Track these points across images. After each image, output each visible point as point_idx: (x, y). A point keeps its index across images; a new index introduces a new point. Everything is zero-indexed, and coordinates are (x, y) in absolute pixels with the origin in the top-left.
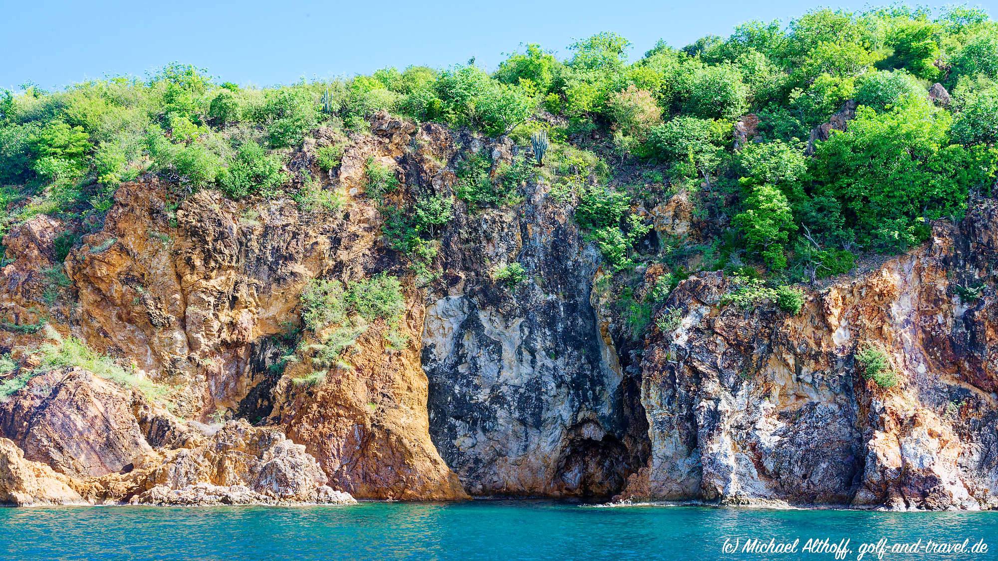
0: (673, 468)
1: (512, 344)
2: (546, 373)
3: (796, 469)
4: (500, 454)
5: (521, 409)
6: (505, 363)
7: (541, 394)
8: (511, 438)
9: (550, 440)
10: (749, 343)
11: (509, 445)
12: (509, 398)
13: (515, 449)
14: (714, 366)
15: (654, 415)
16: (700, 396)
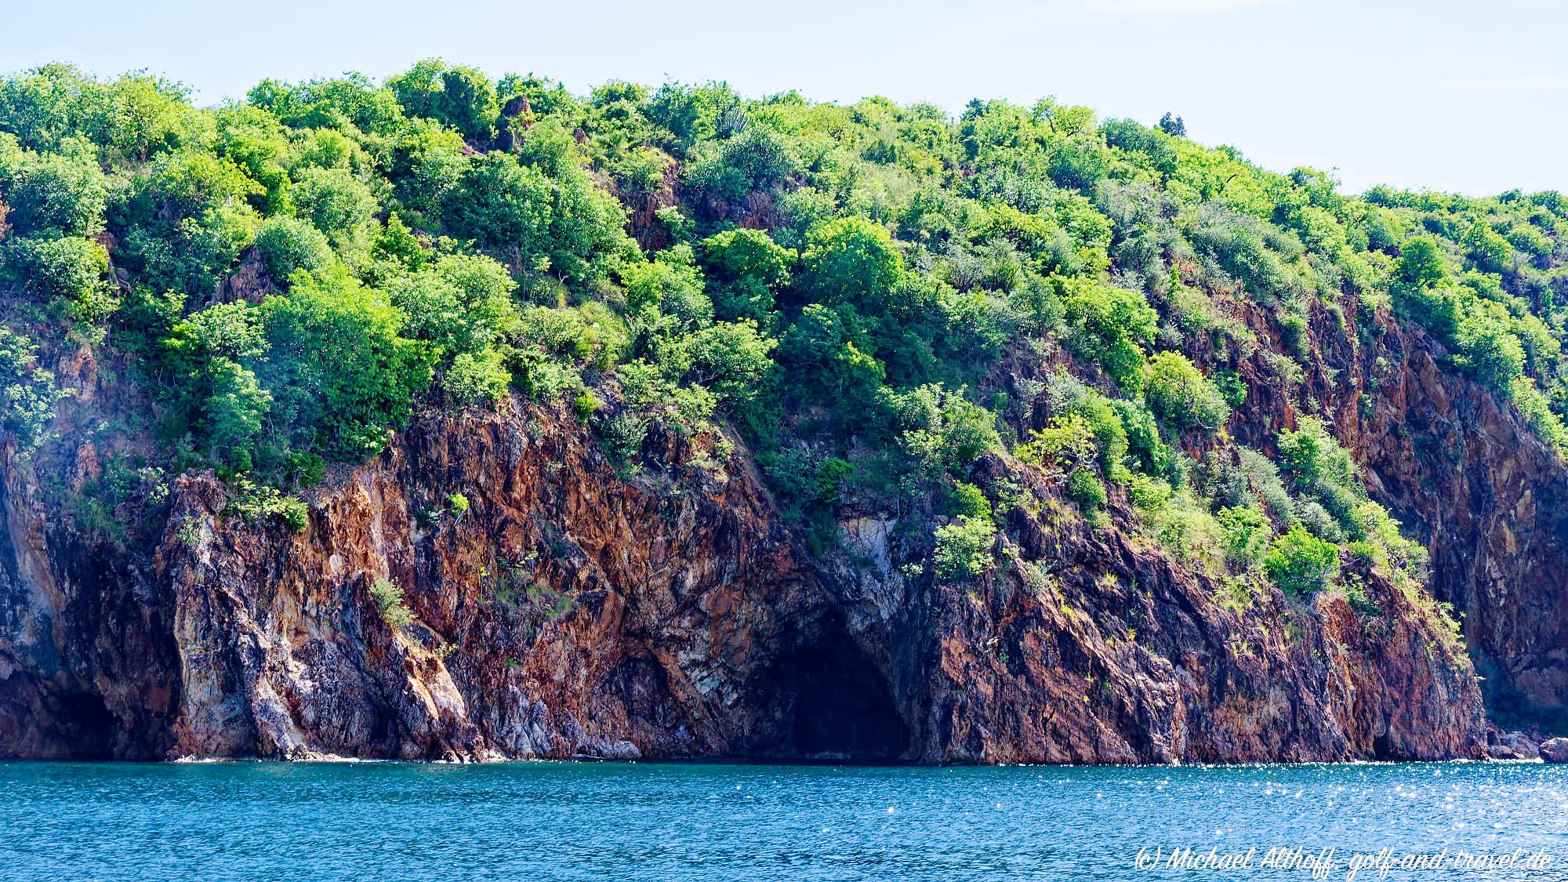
0: (210, 715)
3: (334, 720)
10: (261, 564)
15: (188, 651)
16: (235, 629)
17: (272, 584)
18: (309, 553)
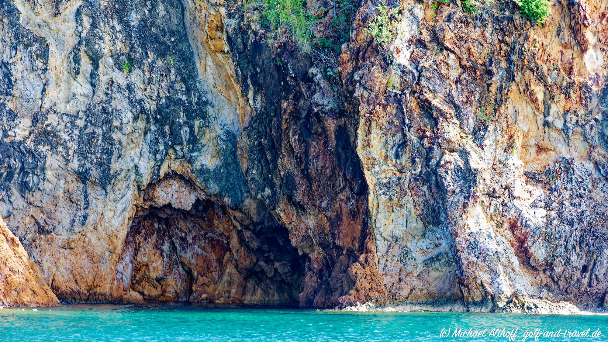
0: (406, 254)
1: (60, 42)
2: (118, 95)
3: (574, 258)
4: (41, 230)
5: (82, 155)
6: (52, 75)
7: (111, 129)
8: (62, 202)
9: (120, 206)
10: (484, 64)
11: (58, 214)
12: (65, 136)
13: (67, 222)
14: (450, 100)
15: (376, 173)
16: (439, 145)
17: (500, 89)
18: (554, 49)
